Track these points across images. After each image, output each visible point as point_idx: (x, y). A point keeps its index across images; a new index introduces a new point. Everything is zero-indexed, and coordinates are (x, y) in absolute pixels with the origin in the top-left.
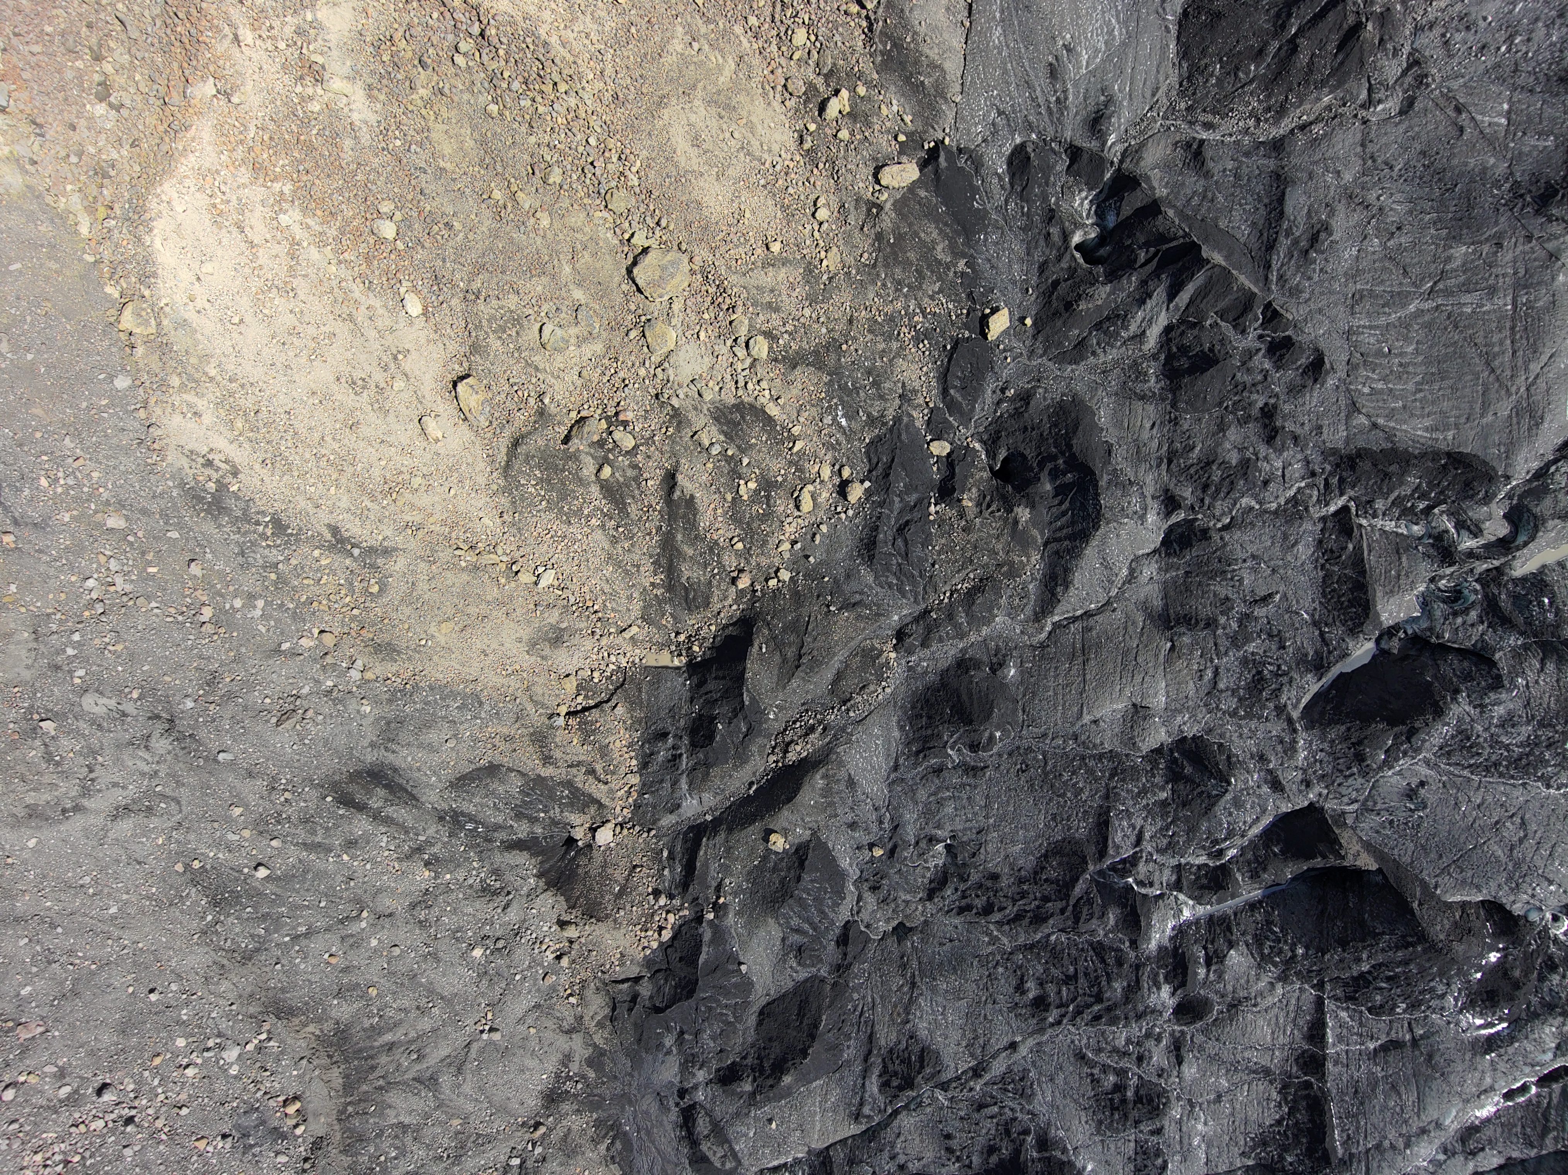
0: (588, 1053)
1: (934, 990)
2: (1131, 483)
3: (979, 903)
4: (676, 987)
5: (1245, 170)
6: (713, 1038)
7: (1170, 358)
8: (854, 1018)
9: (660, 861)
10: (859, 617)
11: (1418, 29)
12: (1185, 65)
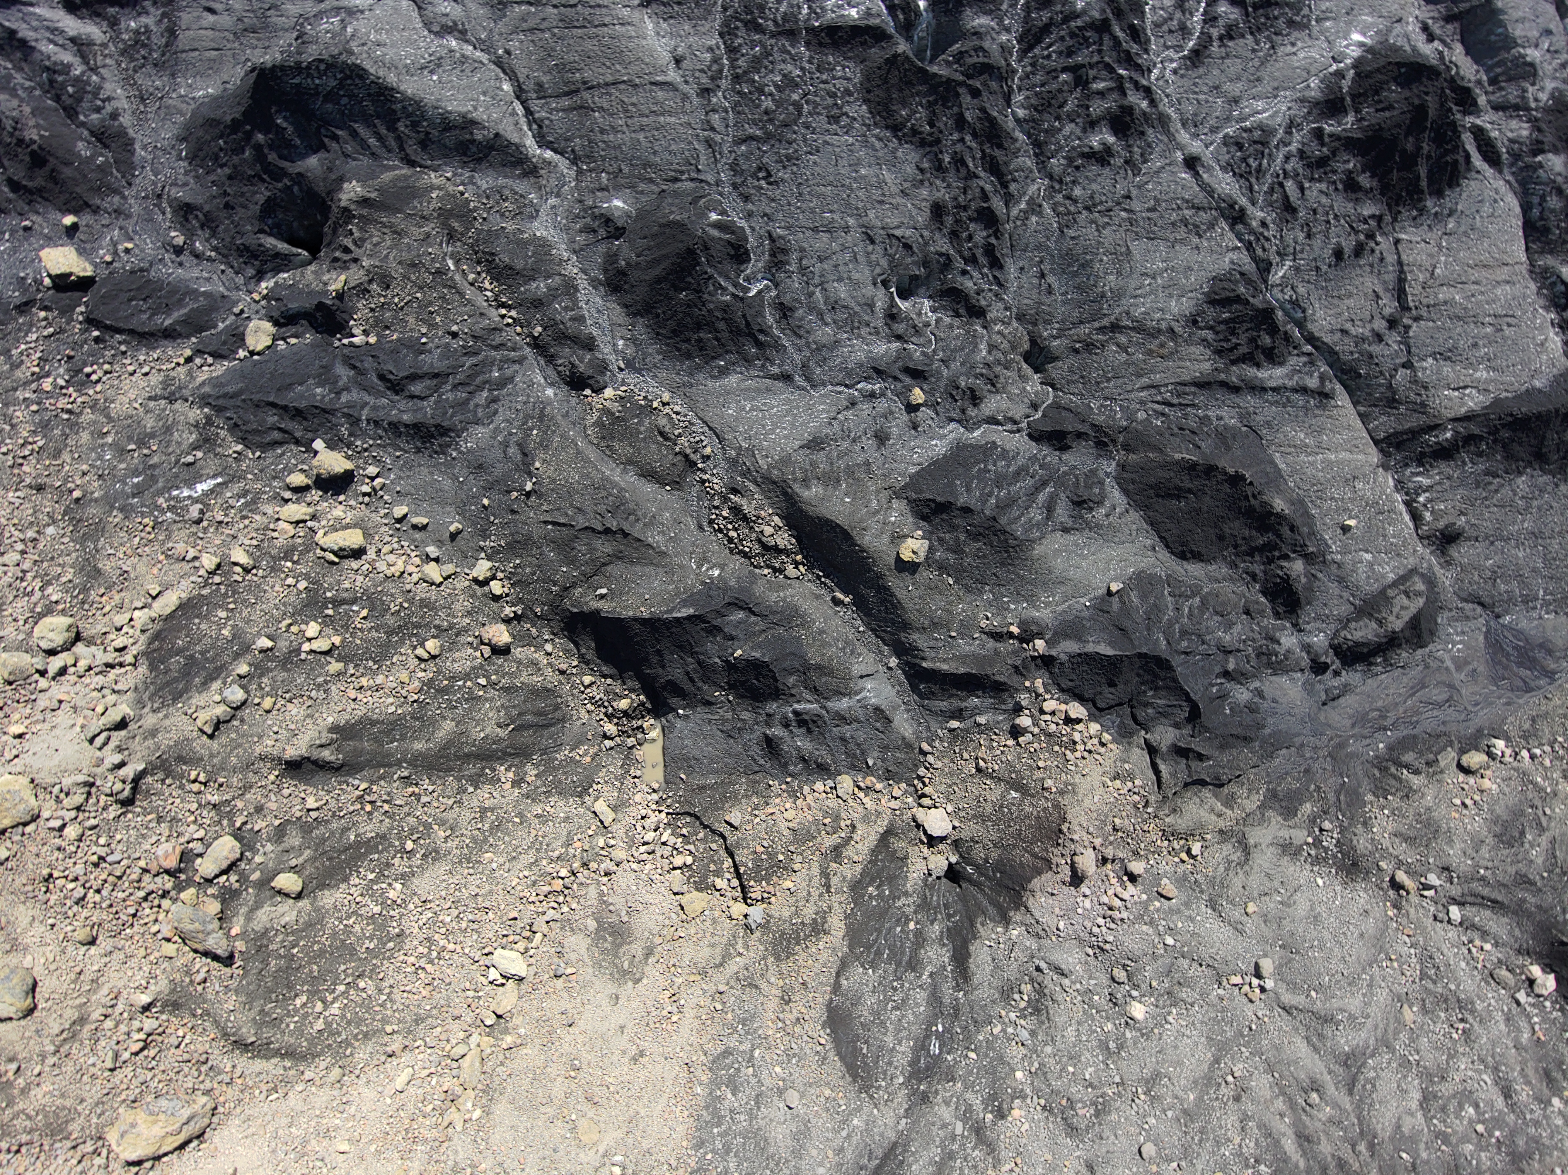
0: (1274, 818)
1: (1119, 294)
3: (980, 234)
4: (1156, 688)
6: (1229, 626)
8: (1174, 414)
9: (967, 731)
10: (544, 445)
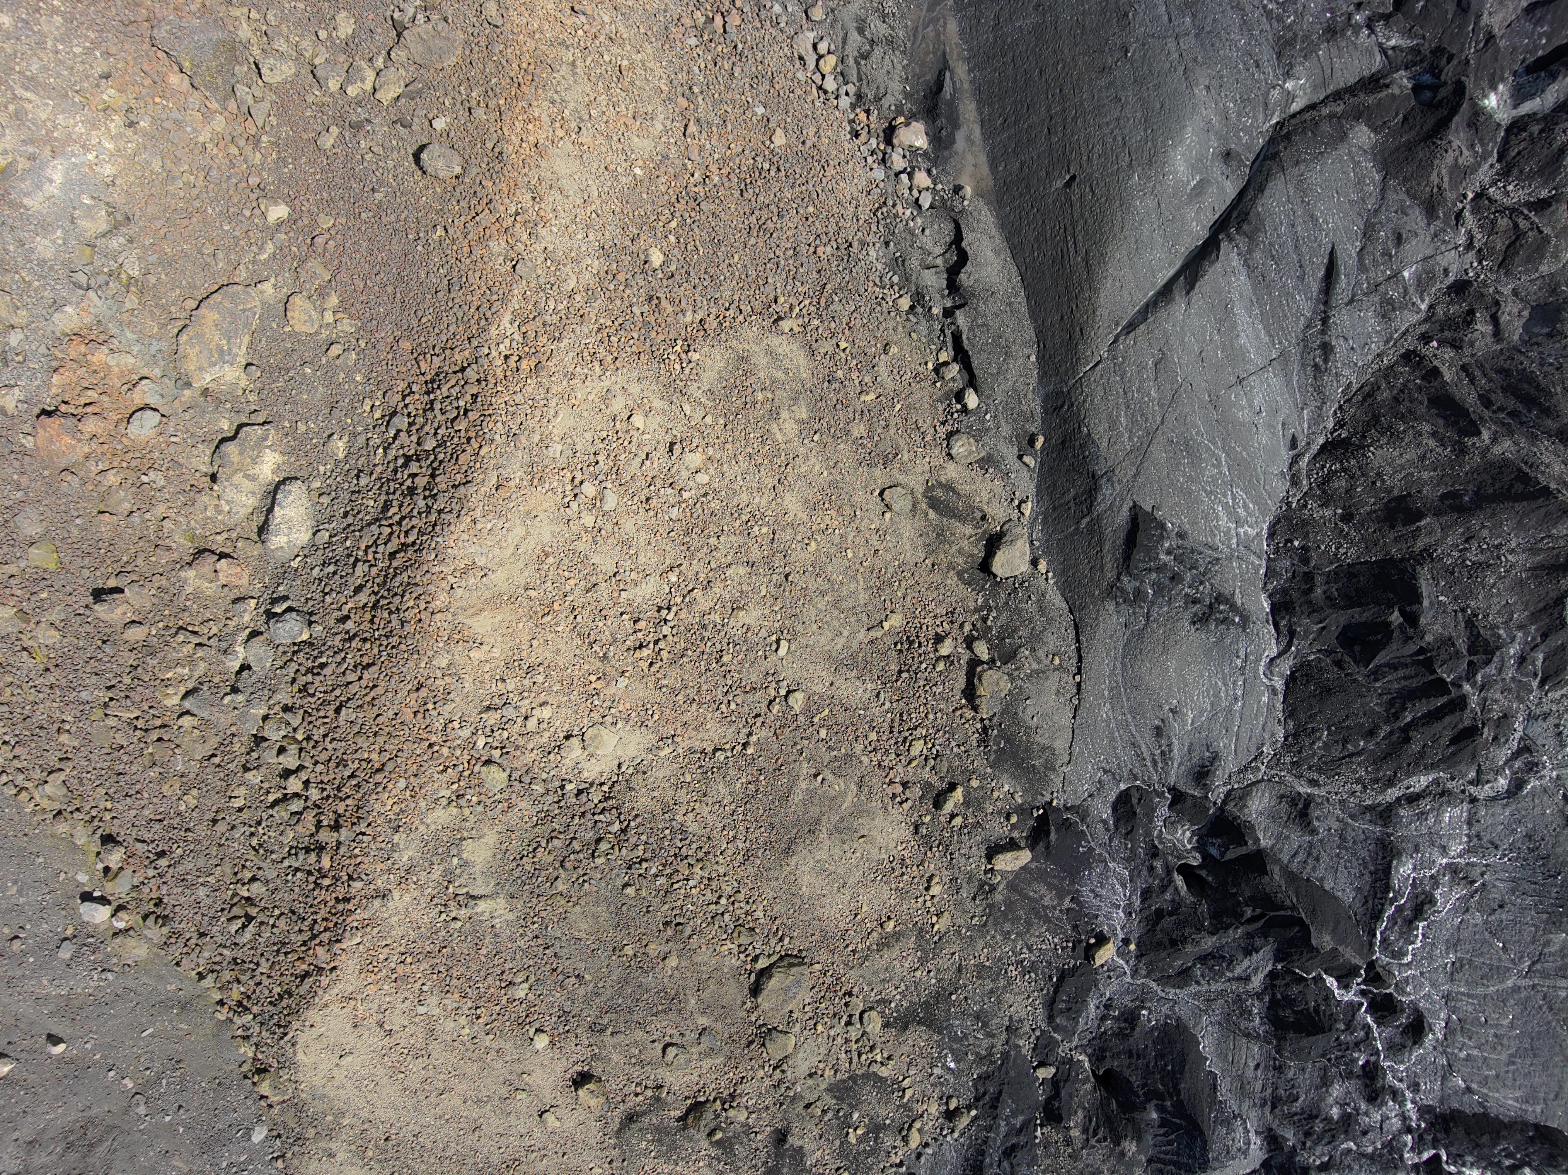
2: (1235, 1117)
5: (1350, 835)
7: (1274, 1004)
11: (1531, 717)
12: (1291, 724)
